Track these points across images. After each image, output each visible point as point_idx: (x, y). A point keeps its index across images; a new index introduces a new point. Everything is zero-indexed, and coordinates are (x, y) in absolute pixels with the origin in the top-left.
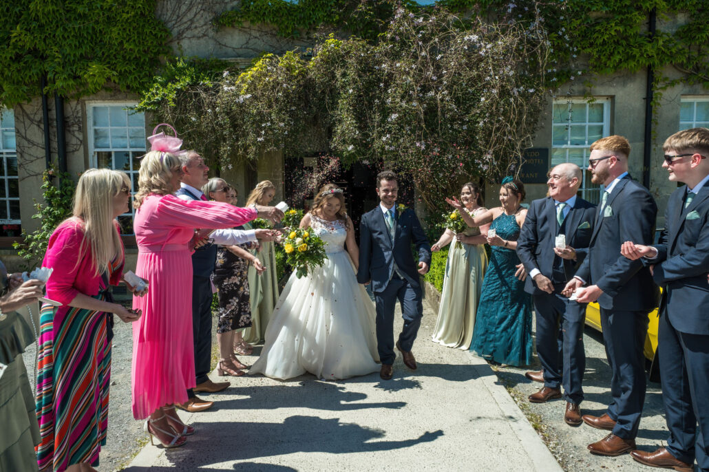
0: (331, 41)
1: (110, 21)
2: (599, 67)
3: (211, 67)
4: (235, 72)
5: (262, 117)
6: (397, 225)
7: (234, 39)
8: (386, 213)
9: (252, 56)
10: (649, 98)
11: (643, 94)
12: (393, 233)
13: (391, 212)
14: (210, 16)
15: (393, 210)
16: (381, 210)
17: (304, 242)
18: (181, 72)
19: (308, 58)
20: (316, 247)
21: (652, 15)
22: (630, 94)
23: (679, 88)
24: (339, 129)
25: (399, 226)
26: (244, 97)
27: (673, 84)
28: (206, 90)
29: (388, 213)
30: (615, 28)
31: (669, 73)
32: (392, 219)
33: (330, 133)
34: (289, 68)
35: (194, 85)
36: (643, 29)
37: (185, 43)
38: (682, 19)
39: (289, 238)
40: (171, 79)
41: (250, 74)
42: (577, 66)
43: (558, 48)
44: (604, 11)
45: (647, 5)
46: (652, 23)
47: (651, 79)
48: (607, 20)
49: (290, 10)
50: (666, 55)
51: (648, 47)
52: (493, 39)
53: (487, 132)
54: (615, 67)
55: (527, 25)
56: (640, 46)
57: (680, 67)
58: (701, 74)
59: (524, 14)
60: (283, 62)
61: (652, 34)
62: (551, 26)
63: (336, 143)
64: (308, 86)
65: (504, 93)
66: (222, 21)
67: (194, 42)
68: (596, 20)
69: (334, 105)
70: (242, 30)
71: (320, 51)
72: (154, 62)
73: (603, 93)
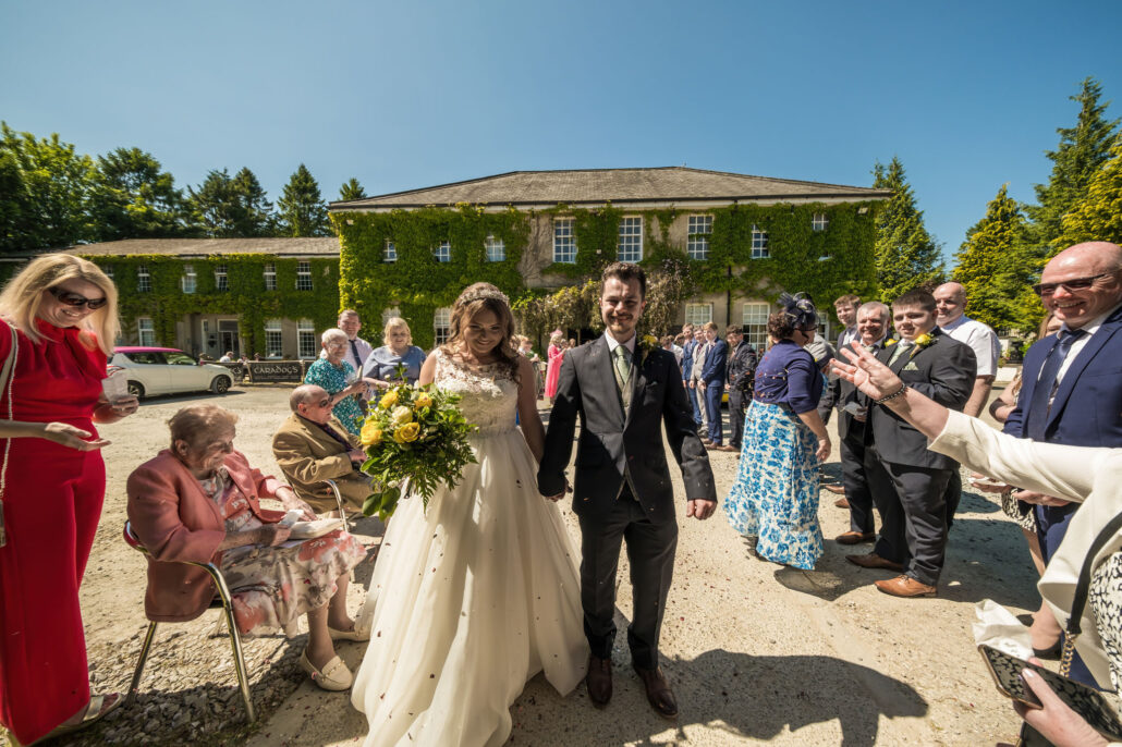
0: (590, 283)
1: (499, 273)
2: (706, 290)
3: (541, 292)
4: (551, 294)
5: (563, 314)
6: (639, 377)
7: (549, 279)
8: (614, 351)
9: (559, 287)
10: (729, 303)
11: (726, 302)
12: (627, 396)
13: (625, 350)
14: (538, 270)
15: (630, 345)
16: (606, 342)
17: (415, 419)
18: (529, 294)
19: (581, 289)
20: (444, 434)
21: (730, 268)
22: (721, 302)
23: (743, 299)
24: (593, 318)
25: (643, 380)
26: (555, 306)
27: (740, 297)
28: (539, 302)
29: (619, 351)
30: (712, 275)
31: (739, 293)
32: (627, 363)
33: (589, 320)
34: (573, 293)
35: (534, 300)
36: (727, 273)
37: (528, 281)
38: (744, 269)
39: (381, 408)
40: (525, 297)
41: (558, 296)
42: (694, 289)
43: (687, 283)
44: (707, 267)
45: (726, 265)
46: (730, 271)
47: (729, 295)
48: (710, 270)
49: (573, 267)
50: (736, 285)
51: (727, 283)
52: (657, 282)
53: (653, 319)
54: (714, 291)
55: (673, 274)
56: (723, 282)
57: (743, 290)
58: (752, 294)
59: (671, 270)
60: (571, 290)
61: (730, 275)
62: (683, 274)
63: (592, 324)
64: (581, 301)
65: (660, 304)
66: (543, 272)
67: (532, 281)
68: (705, 271)
69: (591, 309)
70: (553, 275)
71: (585, 287)
72: (516, 289)
73: (708, 302)
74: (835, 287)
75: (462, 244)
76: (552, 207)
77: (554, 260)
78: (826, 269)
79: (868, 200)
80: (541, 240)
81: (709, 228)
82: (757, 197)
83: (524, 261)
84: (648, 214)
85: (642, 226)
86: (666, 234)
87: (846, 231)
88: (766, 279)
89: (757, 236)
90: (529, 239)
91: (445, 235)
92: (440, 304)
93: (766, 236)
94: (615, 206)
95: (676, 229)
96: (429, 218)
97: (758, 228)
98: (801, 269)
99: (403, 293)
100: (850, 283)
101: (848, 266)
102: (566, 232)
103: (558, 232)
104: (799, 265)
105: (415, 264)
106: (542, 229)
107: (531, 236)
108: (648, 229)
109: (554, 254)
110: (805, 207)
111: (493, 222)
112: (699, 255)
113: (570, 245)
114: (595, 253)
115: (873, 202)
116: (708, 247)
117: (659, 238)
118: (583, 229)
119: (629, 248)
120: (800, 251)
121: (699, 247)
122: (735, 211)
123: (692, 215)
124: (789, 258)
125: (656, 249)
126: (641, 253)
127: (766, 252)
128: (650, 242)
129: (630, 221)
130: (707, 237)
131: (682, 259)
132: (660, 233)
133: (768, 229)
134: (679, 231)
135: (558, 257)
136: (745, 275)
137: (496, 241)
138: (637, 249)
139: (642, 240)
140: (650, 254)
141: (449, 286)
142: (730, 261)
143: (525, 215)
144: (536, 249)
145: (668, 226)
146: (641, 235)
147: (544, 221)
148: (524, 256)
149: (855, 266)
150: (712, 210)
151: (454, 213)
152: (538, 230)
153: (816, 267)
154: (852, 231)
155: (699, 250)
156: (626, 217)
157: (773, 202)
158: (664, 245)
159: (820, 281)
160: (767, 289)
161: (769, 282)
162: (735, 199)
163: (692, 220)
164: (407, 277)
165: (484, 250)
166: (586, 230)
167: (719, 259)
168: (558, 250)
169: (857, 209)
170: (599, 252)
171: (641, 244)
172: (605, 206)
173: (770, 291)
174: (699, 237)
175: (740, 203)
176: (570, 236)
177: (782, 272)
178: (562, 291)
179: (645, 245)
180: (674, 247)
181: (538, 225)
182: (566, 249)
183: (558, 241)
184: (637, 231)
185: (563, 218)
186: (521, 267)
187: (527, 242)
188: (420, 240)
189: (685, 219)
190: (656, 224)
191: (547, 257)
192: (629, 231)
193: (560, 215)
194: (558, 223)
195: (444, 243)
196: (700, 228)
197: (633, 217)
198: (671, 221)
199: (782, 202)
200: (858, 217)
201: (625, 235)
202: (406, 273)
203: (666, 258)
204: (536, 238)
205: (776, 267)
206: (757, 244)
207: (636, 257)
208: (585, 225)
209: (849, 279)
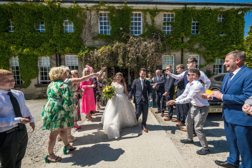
0: (117, 43)
1: (70, 38)
2: (172, 49)
3: (92, 48)
4: (97, 49)
5: (103, 59)
7: (97, 42)
10: (182, 55)
14: (91, 37)
16: (140, 79)
18: (86, 49)
19: (113, 47)
21: (182, 38)
22: (178, 54)
23: (188, 53)
24: (119, 61)
26: (99, 55)
27: (187, 52)
28: (91, 53)
30: (175, 41)
31: (186, 50)
33: (117, 62)
34: (109, 49)
35: (89, 52)
36: (181, 41)
37: (86, 43)
38: (188, 39)
40: (84, 51)
41: (100, 50)
42: (167, 48)
43: (163, 45)
44: (173, 37)
45: (181, 36)
46: (182, 40)
47: (182, 51)
48: (174, 39)
49: (109, 36)
50: (185, 46)
51: (182, 45)
52: (150, 43)
53: (149, 62)
54: (175, 49)
55: (157, 40)
56: (180, 44)
57: (188, 49)
58: (192, 50)
59: (157, 38)
60: (107, 47)
61: (183, 42)
62: (162, 40)
63: (118, 64)
64: (113, 52)
65: (152, 54)
66: (94, 38)
67: (88, 43)
68: (171, 39)
69: (118, 57)
70: (98, 40)
71: (115, 45)
72: (80, 47)
73: (173, 54)
74: (228, 48)
75: (50, 23)
76: (97, 4)
77: (99, 33)
78: (224, 39)
79: (243, 7)
80: (92, 22)
81: (172, 20)
82: (196, 4)
83: (84, 33)
84: (145, 11)
85: (142, 17)
86: (153, 21)
87: (233, 22)
88: (198, 44)
89: (194, 24)
90: (86, 22)
91: (41, 18)
92: (40, 55)
93: (197, 24)
94: (129, 5)
95: (158, 19)
96: (31, 8)
97: (194, 20)
98: (214, 39)
99: (17, 49)
100: (235, 45)
101: (234, 38)
102: (105, 19)
103: (101, 19)
104: (213, 37)
105: (24, 33)
106: (93, 17)
107: (87, 20)
108: (145, 18)
109: (99, 30)
110: (216, 10)
111: (67, 12)
112: (168, 32)
113: (107, 26)
114: (119, 29)
115: (245, 8)
116: (172, 29)
117: (150, 23)
118: (113, 17)
119: (136, 28)
120: (213, 31)
121: (168, 29)
122: (185, 11)
123: (165, 13)
124: (209, 33)
125: (149, 28)
126: (141, 30)
127: (197, 32)
128: (146, 25)
129: (136, 15)
130: (172, 24)
131: (161, 33)
132: (150, 21)
133: (198, 21)
134: (159, 20)
135: (101, 32)
136: (189, 42)
137: (70, 23)
138: (139, 28)
139: (142, 24)
140: (146, 31)
141: (43, 45)
142: (183, 34)
143: (83, 9)
144: (90, 26)
145: (154, 17)
146: (141, 21)
147: (93, 13)
148: (84, 30)
149: (236, 38)
150: (175, 10)
151: (44, 6)
152: (91, 17)
153: (221, 38)
154: (235, 22)
155: (168, 30)
156: (134, 12)
157: (203, 7)
158: (152, 26)
159: (222, 44)
160: (198, 48)
161: (199, 45)
162: (185, 4)
163: (165, 15)
164: (20, 40)
165: (62, 27)
166: (115, 18)
167: (178, 34)
168: (101, 28)
169: (238, 12)
170: (121, 29)
171: (142, 26)
172: (124, 5)
173: (200, 49)
174: (168, 24)
175: (188, 6)
176: (107, 21)
177: (205, 40)
178: (102, 48)
179: (143, 27)
180: (157, 28)
181: (90, 14)
182: (105, 28)
183: (101, 23)
184: (140, 19)
185: (103, 12)
186: (82, 36)
187: (85, 23)
188: (27, 20)
189: (162, 14)
190: (148, 16)
191: (96, 31)
192: (136, 19)
193: (102, 10)
194: (101, 15)
195: (42, 23)
196: (169, 19)
197: (138, 12)
198: (156, 15)
199: (207, 7)
200: (237, 16)
201: (134, 21)
202: (20, 38)
203: (154, 32)
204: (90, 21)
205: (203, 38)
206: (194, 28)
207: (139, 32)
208: (114, 15)
209: (234, 44)
